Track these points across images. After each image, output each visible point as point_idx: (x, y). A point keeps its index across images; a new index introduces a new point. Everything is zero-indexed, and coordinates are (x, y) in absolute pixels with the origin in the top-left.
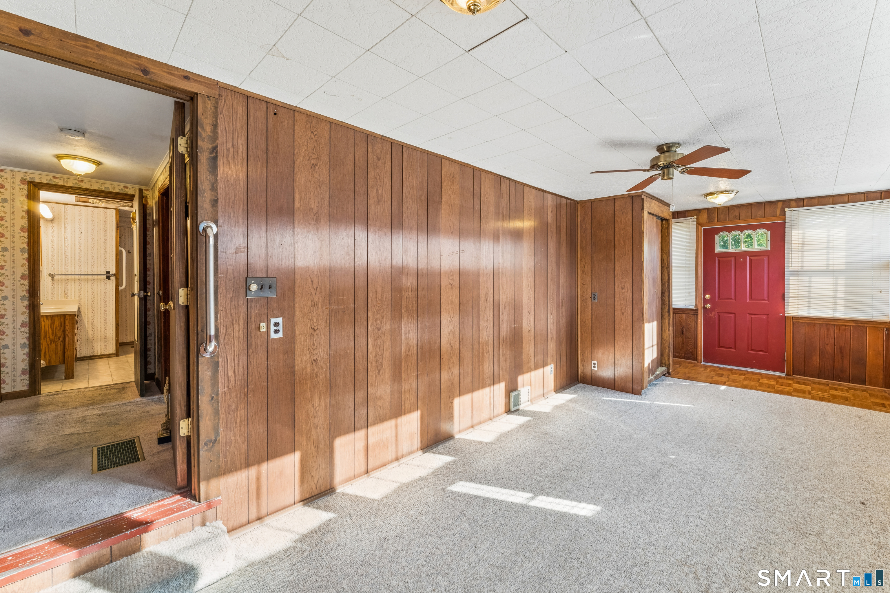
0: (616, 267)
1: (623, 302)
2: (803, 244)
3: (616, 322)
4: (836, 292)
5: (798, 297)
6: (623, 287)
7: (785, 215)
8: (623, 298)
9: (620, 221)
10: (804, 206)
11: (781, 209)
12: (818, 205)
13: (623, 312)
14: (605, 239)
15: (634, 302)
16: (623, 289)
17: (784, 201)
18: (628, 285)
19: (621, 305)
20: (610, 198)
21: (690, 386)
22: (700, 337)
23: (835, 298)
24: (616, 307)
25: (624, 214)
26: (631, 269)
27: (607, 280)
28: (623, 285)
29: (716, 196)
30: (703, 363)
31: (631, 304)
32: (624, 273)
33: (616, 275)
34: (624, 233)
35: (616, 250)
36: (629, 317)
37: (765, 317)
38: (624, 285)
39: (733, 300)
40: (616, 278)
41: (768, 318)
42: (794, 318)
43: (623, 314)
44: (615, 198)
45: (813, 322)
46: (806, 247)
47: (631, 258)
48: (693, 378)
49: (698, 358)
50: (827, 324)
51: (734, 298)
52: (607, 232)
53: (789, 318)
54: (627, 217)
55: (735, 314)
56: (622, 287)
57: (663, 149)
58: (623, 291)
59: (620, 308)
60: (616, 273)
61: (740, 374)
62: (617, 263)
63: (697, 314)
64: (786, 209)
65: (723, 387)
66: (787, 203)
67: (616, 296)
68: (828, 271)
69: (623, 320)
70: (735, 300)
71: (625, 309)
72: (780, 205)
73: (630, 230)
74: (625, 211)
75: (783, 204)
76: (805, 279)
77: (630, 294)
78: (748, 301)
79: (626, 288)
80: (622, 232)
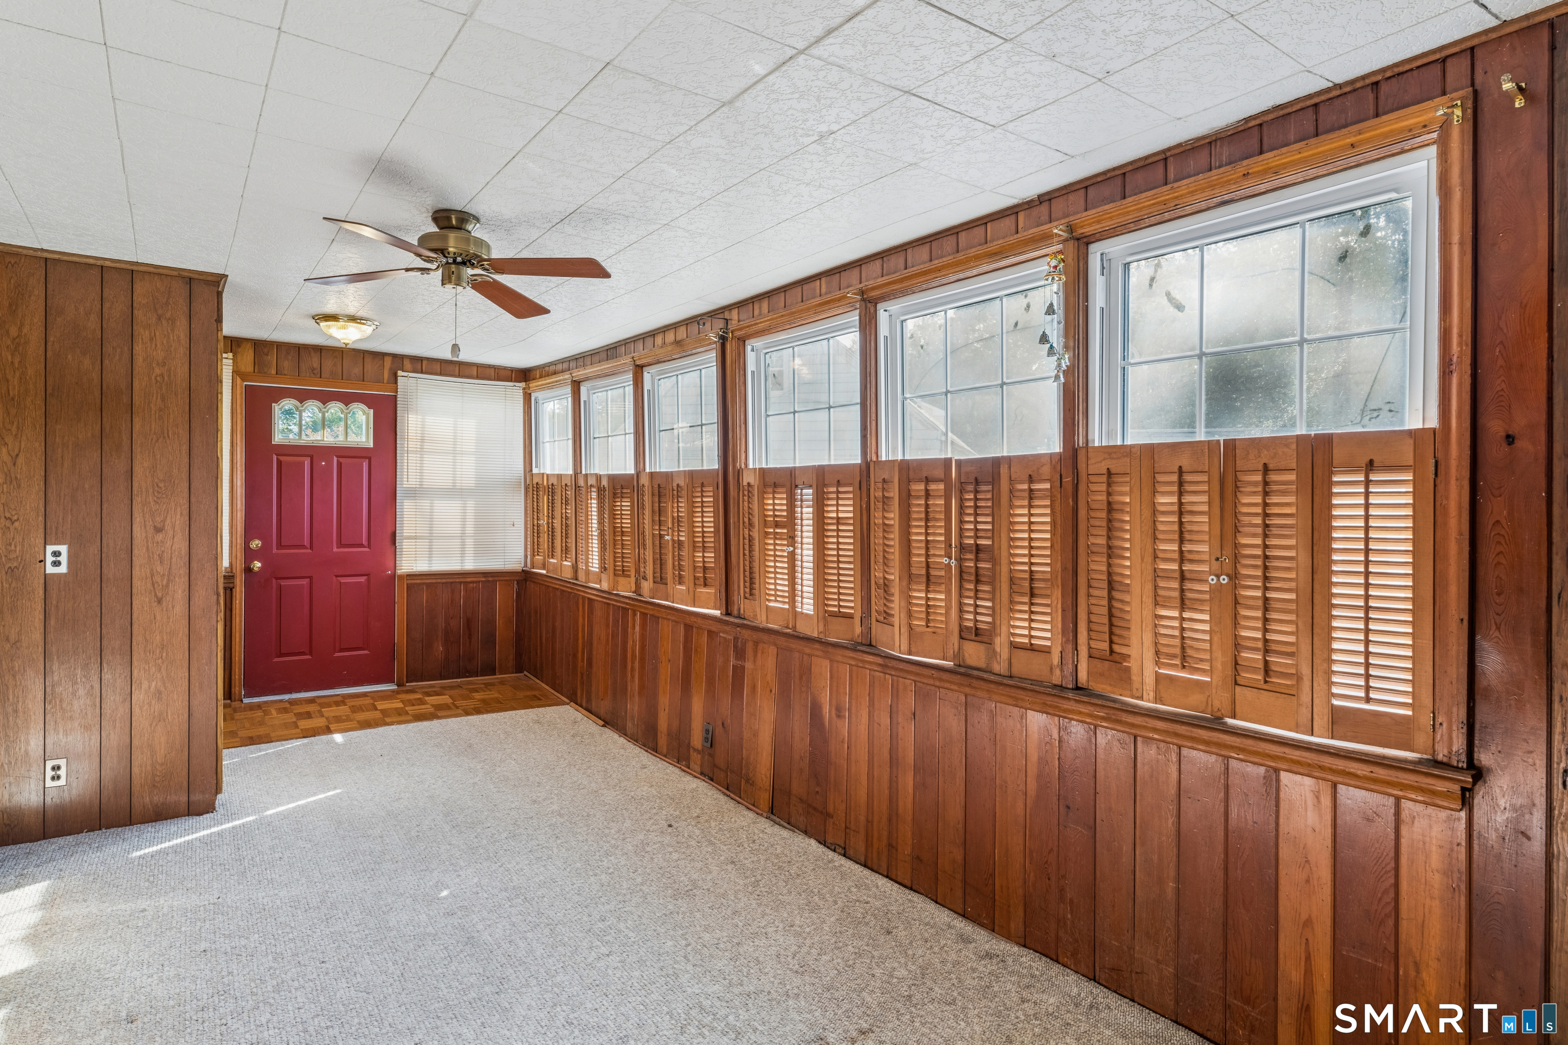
0: (138, 469)
1: (159, 569)
2: (423, 440)
3: (135, 627)
4: (464, 526)
5: (415, 538)
6: (159, 525)
7: (396, 382)
8: (161, 557)
9: (151, 339)
10: (422, 372)
11: (390, 369)
12: (441, 374)
13: (160, 595)
14: (97, 381)
15: (194, 565)
16: (158, 530)
17: (395, 356)
18: (177, 520)
19: (152, 575)
20: (118, 265)
21: (278, 755)
22: (237, 640)
23: (463, 536)
24: (137, 583)
25: (164, 322)
26: (185, 476)
27: (105, 506)
28: (158, 519)
29: (341, 323)
30: (246, 701)
31: (184, 571)
32: (162, 485)
33: (135, 492)
34: (162, 375)
35: (136, 420)
36: (180, 608)
37: (362, 579)
38: (164, 521)
39: (306, 548)
40: (137, 500)
41: (368, 580)
42: (411, 576)
43: (159, 601)
44: (134, 268)
45: (434, 581)
46: (427, 446)
47: (185, 448)
48: (259, 737)
49: (233, 690)
50: (452, 583)
51: (308, 546)
52: (106, 362)
53: (401, 577)
54: (173, 330)
55: (310, 578)
56: (155, 527)
57: (449, 219)
58: (160, 537)
59: (149, 585)
60: (135, 485)
61: (337, 704)
62: (138, 458)
63: (231, 585)
64: (400, 373)
65: (338, 738)
66: (400, 362)
67: (135, 552)
68: (454, 492)
69: (158, 617)
70: (311, 548)
71: (167, 586)
72: (388, 362)
73: (181, 371)
74: (168, 315)
75: (393, 362)
76: (425, 503)
77: (180, 545)
78: (335, 550)
79: (168, 527)
80: (158, 371)
